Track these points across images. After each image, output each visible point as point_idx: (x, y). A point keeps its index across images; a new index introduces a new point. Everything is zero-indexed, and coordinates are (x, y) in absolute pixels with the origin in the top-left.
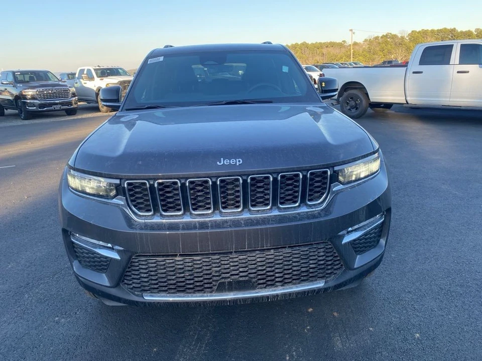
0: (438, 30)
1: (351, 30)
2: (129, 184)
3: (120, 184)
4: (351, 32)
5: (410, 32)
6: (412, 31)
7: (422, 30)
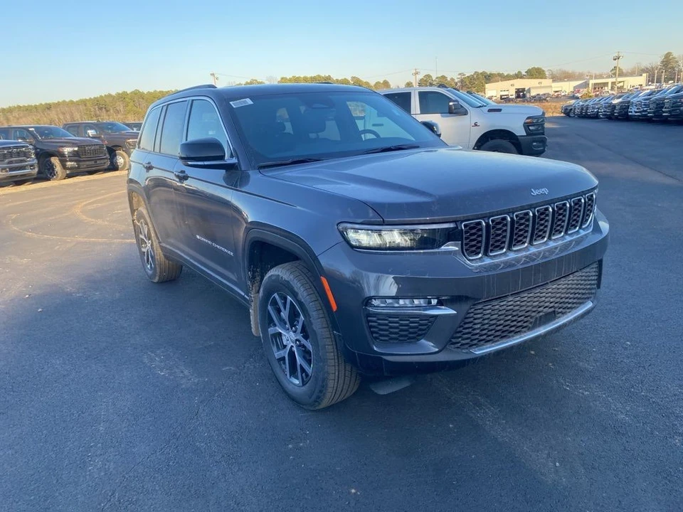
0: (311, 78)
1: (213, 75)
2: (465, 226)
3: (457, 227)
4: (212, 77)
5: (279, 79)
6: (282, 78)
7: (293, 77)
